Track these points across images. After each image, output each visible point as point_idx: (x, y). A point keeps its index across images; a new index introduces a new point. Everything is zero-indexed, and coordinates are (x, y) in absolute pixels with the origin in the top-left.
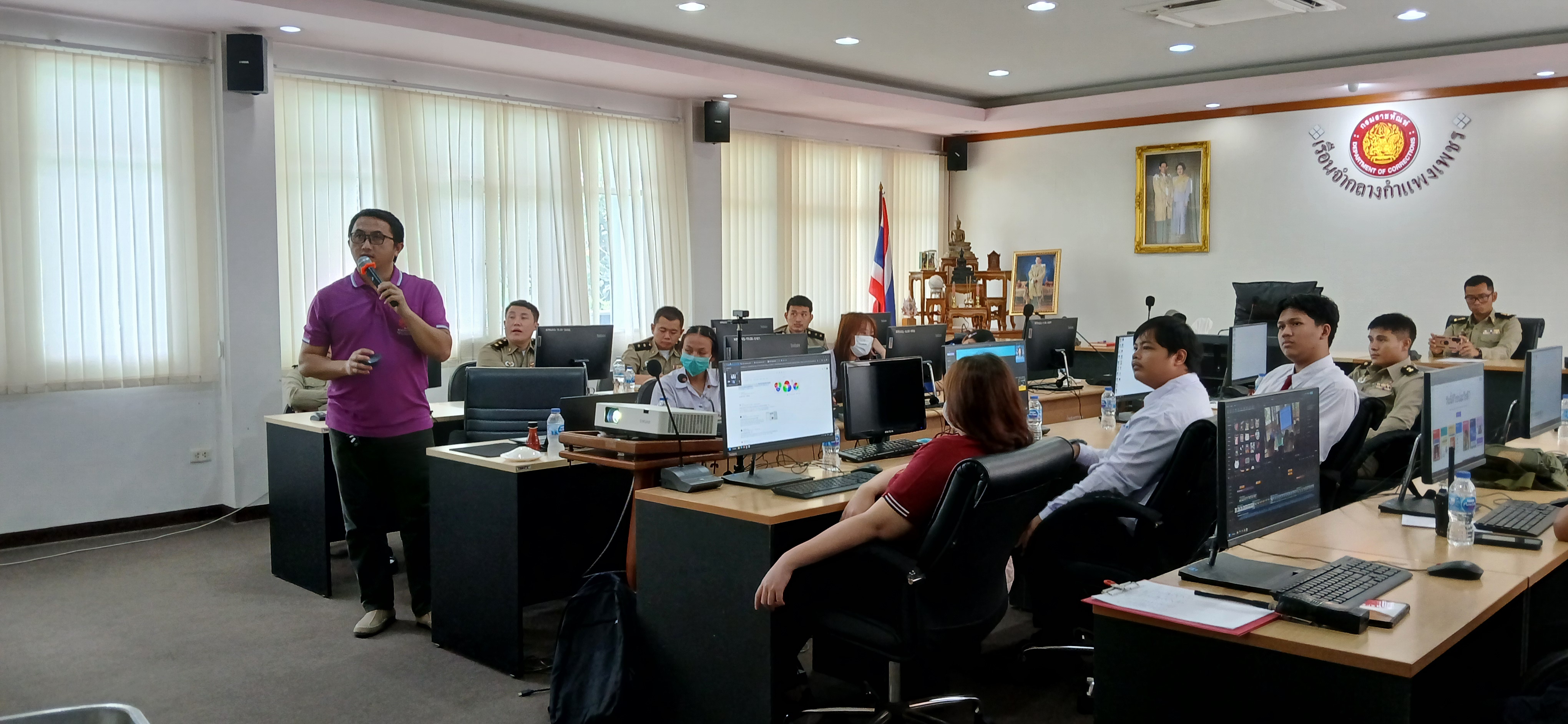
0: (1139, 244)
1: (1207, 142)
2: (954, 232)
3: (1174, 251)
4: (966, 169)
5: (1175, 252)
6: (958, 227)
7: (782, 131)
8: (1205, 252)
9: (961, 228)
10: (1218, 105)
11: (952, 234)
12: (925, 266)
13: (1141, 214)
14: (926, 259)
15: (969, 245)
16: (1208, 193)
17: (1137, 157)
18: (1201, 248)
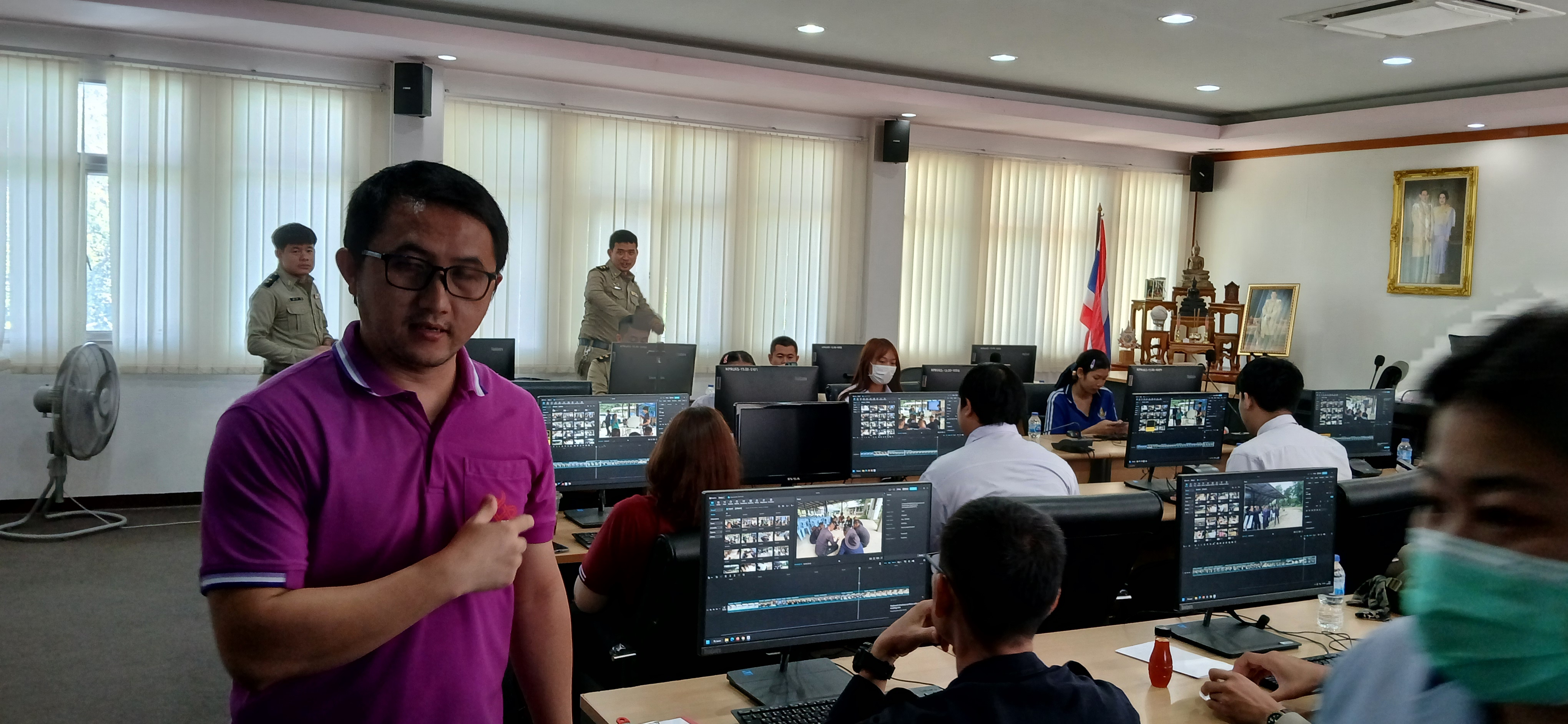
0: (1393, 281)
1: (1473, 167)
2: (1191, 260)
3: (1430, 292)
4: (1212, 191)
5: (1431, 294)
6: (1197, 255)
7: (984, 150)
8: (1466, 296)
9: (1200, 255)
10: (1483, 125)
11: (1189, 261)
12: (1150, 296)
13: (1397, 248)
14: (1154, 287)
15: (1207, 274)
16: (1471, 228)
17: (1395, 182)
18: (1461, 290)
